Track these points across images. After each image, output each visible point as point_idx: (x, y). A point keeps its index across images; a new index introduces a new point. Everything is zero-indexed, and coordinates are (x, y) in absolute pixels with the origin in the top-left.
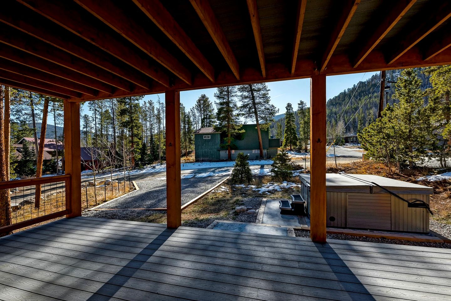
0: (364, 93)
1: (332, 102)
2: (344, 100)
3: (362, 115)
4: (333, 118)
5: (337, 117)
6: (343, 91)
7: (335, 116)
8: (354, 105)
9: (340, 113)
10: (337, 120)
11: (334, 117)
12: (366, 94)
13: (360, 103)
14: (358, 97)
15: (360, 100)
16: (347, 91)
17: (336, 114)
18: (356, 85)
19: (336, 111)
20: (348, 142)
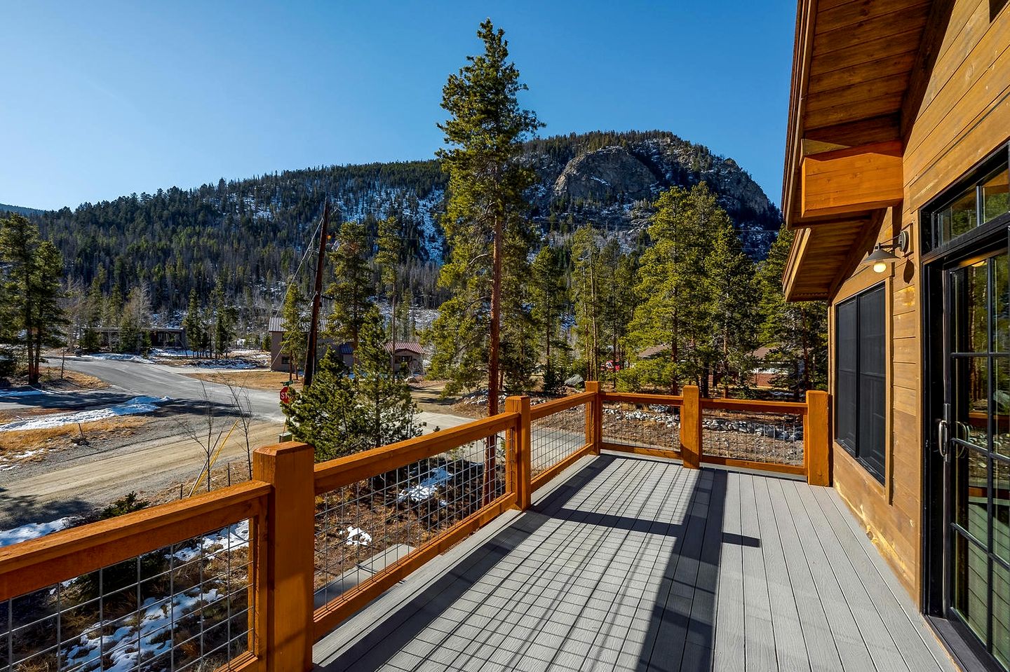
0: (185, 217)
1: (95, 215)
2: (132, 220)
3: (183, 273)
4: (101, 263)
5: (112, 262)
6: (128, 195)
7: (107, 260)
8: (160, 240)
9: (122, 255)
10: (113, 271)
11: (104, 262)
12: (189, 221)
13: (175, 239)
14: (170, 223)
15: (174, 231)
16: (139, 198)
17: (108, 253)
18: (165, 191)
19: (108, 245)
20: (160, 345)
